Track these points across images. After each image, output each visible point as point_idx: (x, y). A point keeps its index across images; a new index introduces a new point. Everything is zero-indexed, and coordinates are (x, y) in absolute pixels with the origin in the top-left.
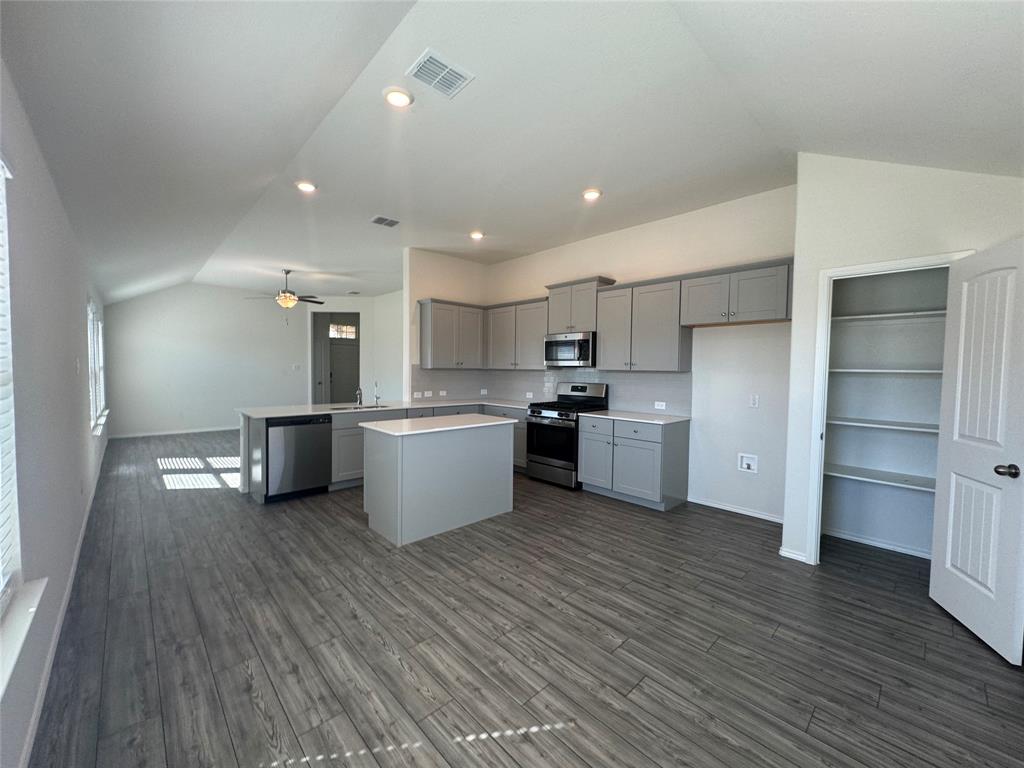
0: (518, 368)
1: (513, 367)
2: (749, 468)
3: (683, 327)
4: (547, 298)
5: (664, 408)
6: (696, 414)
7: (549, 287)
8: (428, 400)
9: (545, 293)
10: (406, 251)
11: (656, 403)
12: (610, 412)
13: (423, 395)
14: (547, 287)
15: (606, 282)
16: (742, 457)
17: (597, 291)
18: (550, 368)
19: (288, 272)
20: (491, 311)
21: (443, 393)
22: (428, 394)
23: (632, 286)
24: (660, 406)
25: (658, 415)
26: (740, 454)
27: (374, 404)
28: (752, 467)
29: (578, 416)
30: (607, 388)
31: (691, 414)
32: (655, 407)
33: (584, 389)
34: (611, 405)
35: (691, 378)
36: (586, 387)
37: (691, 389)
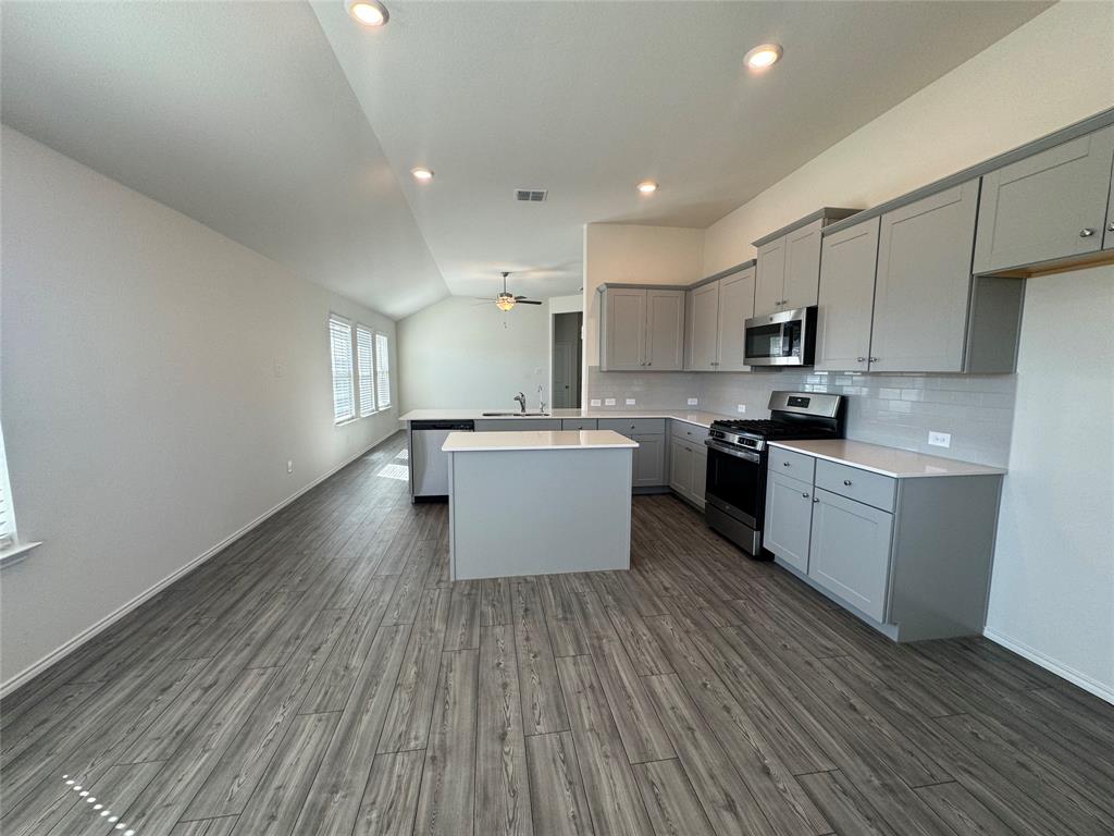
0: (719, 369)
1: (712, 369)
3: (980, 277)
4: (755, 262)
5: (946, 444)
7: (758, 244)
8: (610, 409)
9: (753, 253)
10: (585, 226)
11: (932, 434)
12: (848, 446)
13: (603, 402)
14: (754, 244)
15: (836, 217)
17: (823, 236)
18: (756, 368)
19: (506, 274)
20: (694, 291)
21: (630, 402)
22: (610, 402)
23: (880, 211)
24: (940, 440)
25: (935, 459)
27: (538, 411)
29: (767, 446)
30: (844, 403)
31: (1007, 463)
32: (930, 442)
33: (805, 403)
34: (850, 433)
35: (1014, 387)
36: (809, 399)
37: (1012, 409)
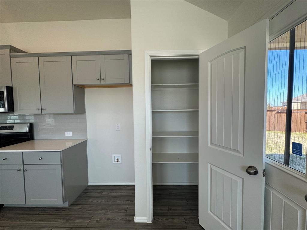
2: (118, 161)
3: (75, 86)
5: (71, 135)
6: (90, 136)
11: (66, 133)
12: (36, 142)
16: (114, 157)
23: (38, 56)
24: (69, 134)
25: (68, 140)
26: (113, 155)
28: (119, 160)
30: (31, 126)
31: (87, 137)
32: (66, 135)
33: (11, 128)
34: (36, 137)
35: (86, 117)
36: (14, 126)
37: (86, 122)
